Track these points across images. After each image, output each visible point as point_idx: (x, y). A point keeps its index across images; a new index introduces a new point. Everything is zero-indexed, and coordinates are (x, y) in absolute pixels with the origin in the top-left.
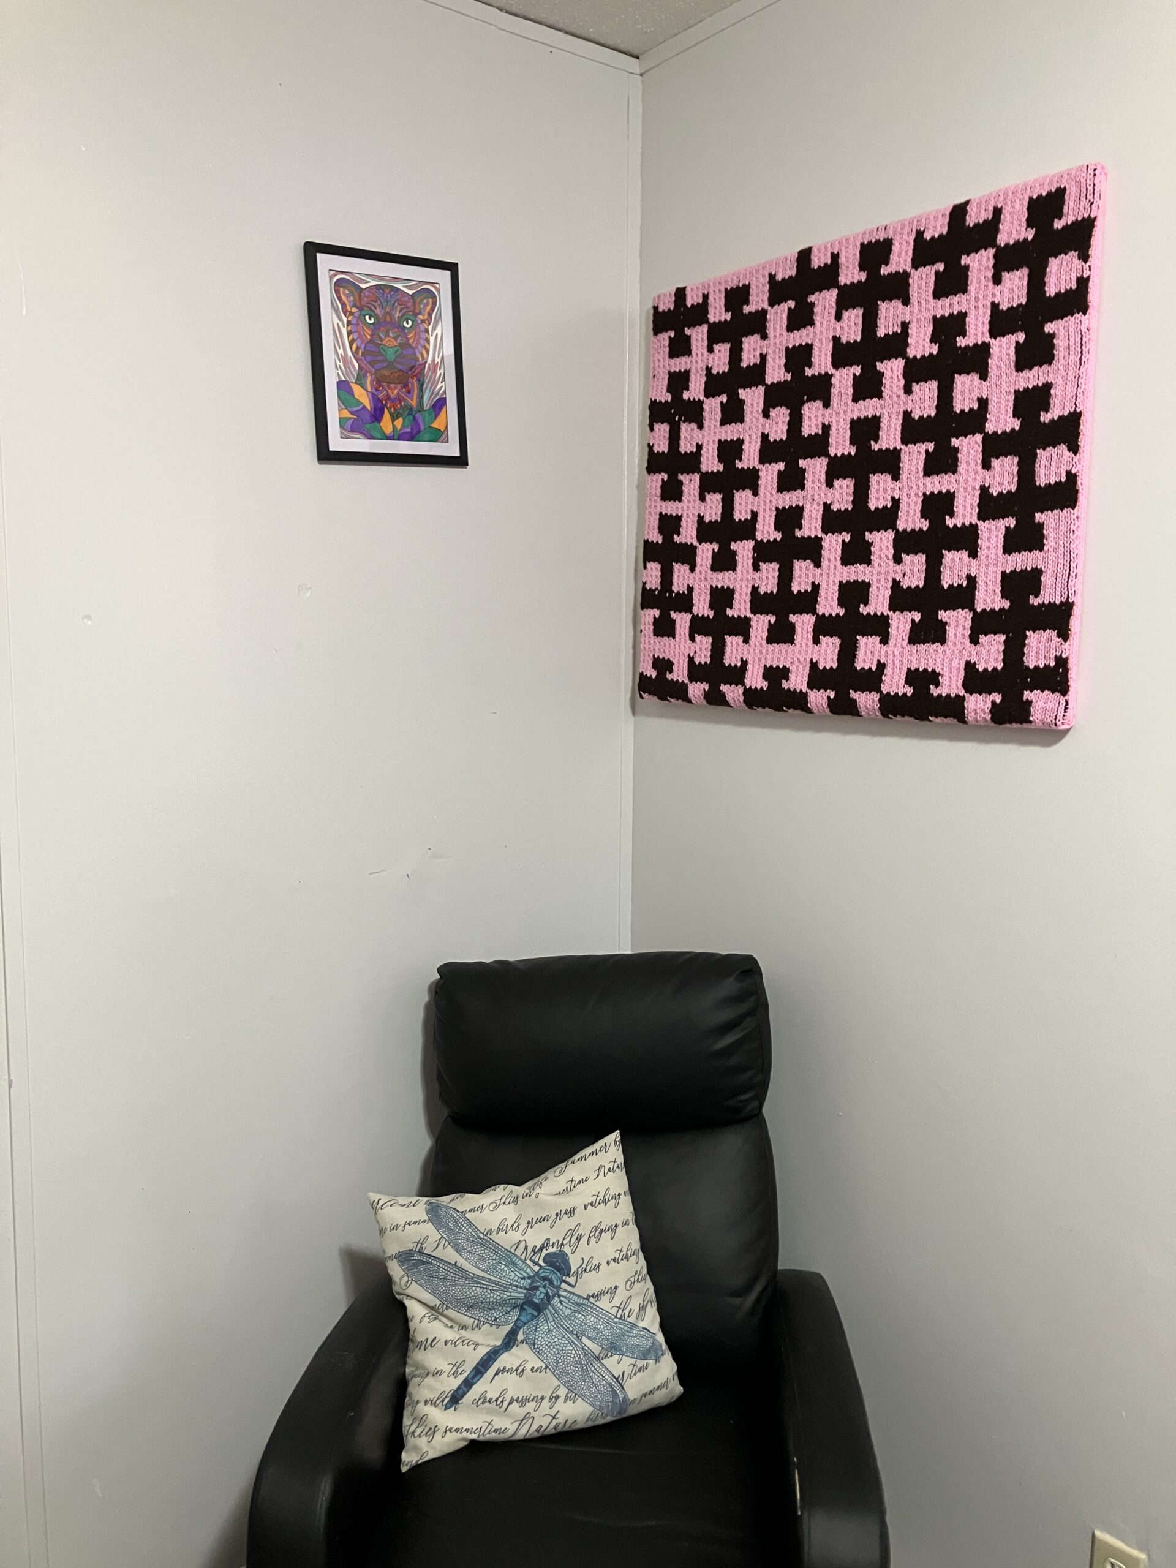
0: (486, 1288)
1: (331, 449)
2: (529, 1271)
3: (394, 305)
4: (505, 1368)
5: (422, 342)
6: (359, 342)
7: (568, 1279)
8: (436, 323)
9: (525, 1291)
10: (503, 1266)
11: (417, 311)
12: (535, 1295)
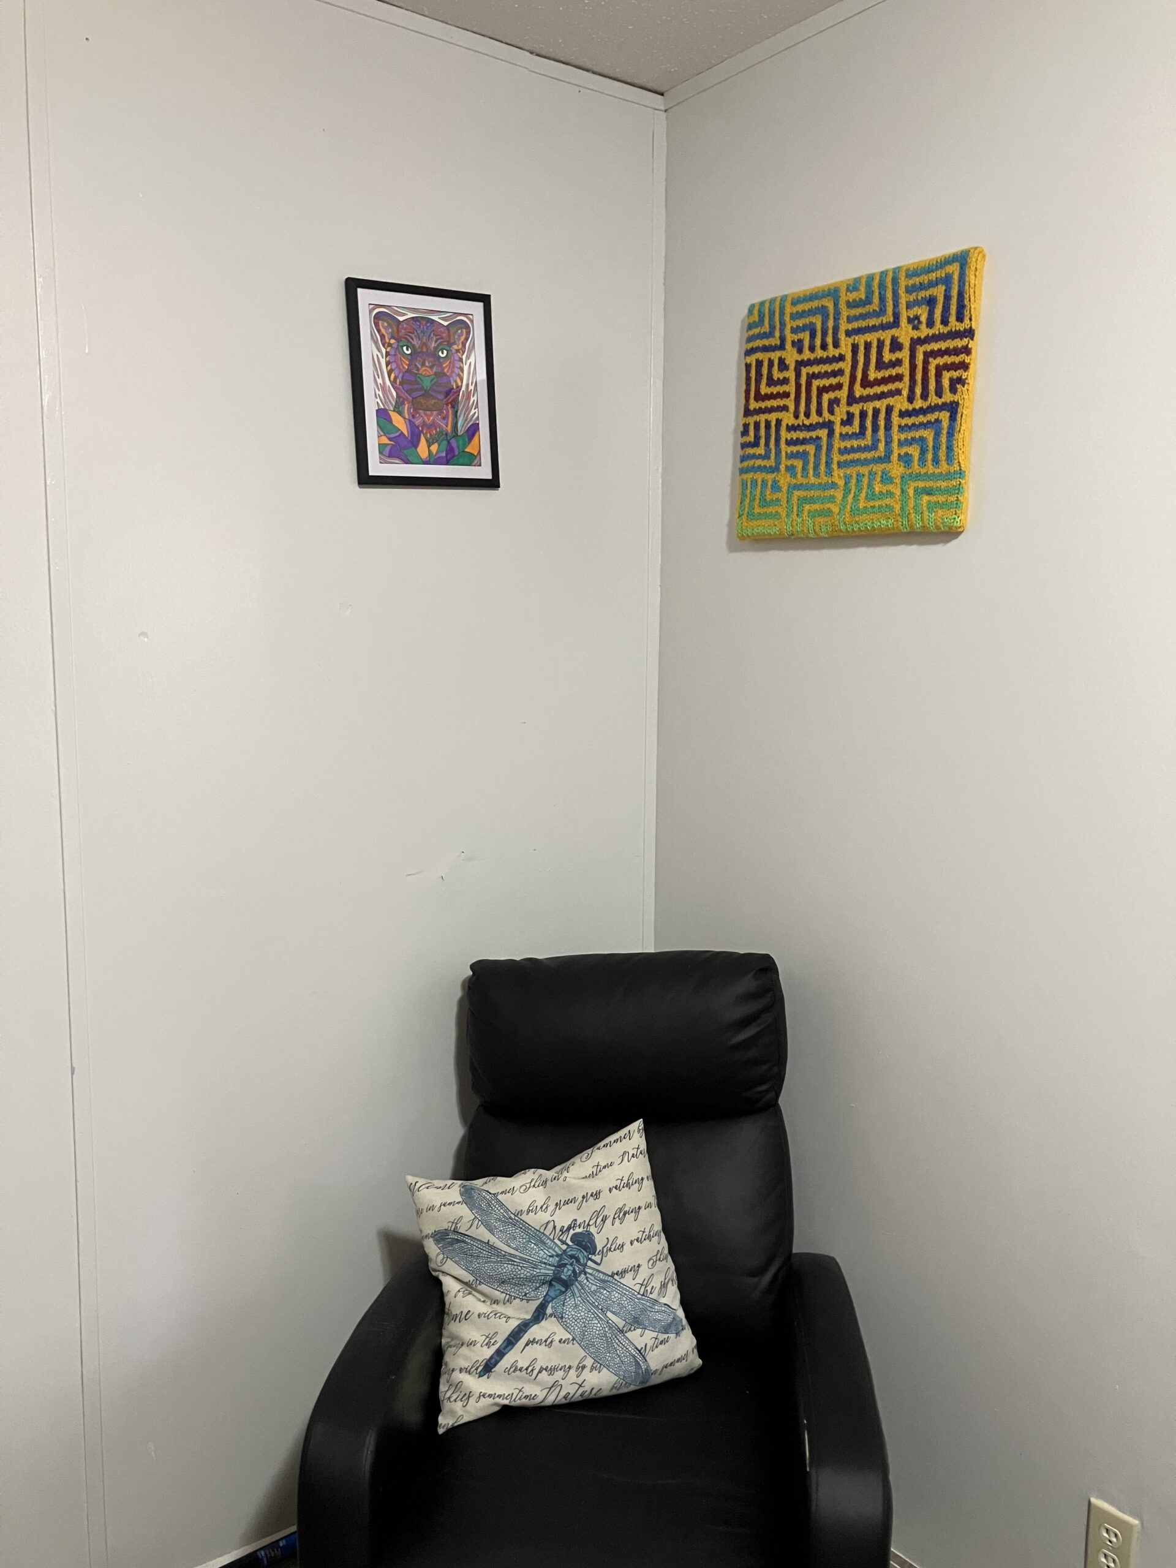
0: (517, 1266)
1: (370, 474)
2: (557, 1249)
3: (430, 335)
4: (534, 1339)
5: (457, 371)
6: (397, 371)
7: (593, 1257)
8: (470, 352)
9: (553, 1268)
10: (533, 1245)
11: (452, 341)
12: (563, 1272)
